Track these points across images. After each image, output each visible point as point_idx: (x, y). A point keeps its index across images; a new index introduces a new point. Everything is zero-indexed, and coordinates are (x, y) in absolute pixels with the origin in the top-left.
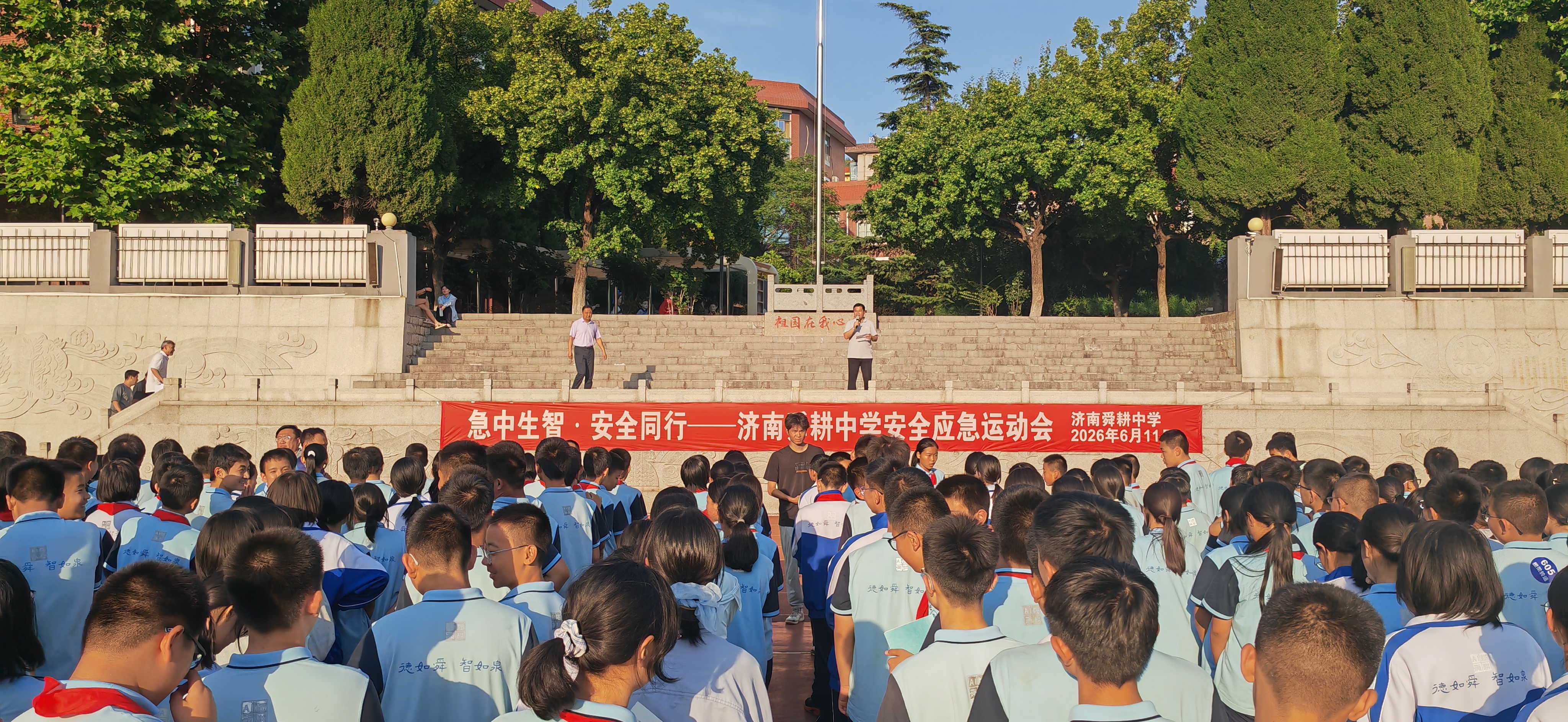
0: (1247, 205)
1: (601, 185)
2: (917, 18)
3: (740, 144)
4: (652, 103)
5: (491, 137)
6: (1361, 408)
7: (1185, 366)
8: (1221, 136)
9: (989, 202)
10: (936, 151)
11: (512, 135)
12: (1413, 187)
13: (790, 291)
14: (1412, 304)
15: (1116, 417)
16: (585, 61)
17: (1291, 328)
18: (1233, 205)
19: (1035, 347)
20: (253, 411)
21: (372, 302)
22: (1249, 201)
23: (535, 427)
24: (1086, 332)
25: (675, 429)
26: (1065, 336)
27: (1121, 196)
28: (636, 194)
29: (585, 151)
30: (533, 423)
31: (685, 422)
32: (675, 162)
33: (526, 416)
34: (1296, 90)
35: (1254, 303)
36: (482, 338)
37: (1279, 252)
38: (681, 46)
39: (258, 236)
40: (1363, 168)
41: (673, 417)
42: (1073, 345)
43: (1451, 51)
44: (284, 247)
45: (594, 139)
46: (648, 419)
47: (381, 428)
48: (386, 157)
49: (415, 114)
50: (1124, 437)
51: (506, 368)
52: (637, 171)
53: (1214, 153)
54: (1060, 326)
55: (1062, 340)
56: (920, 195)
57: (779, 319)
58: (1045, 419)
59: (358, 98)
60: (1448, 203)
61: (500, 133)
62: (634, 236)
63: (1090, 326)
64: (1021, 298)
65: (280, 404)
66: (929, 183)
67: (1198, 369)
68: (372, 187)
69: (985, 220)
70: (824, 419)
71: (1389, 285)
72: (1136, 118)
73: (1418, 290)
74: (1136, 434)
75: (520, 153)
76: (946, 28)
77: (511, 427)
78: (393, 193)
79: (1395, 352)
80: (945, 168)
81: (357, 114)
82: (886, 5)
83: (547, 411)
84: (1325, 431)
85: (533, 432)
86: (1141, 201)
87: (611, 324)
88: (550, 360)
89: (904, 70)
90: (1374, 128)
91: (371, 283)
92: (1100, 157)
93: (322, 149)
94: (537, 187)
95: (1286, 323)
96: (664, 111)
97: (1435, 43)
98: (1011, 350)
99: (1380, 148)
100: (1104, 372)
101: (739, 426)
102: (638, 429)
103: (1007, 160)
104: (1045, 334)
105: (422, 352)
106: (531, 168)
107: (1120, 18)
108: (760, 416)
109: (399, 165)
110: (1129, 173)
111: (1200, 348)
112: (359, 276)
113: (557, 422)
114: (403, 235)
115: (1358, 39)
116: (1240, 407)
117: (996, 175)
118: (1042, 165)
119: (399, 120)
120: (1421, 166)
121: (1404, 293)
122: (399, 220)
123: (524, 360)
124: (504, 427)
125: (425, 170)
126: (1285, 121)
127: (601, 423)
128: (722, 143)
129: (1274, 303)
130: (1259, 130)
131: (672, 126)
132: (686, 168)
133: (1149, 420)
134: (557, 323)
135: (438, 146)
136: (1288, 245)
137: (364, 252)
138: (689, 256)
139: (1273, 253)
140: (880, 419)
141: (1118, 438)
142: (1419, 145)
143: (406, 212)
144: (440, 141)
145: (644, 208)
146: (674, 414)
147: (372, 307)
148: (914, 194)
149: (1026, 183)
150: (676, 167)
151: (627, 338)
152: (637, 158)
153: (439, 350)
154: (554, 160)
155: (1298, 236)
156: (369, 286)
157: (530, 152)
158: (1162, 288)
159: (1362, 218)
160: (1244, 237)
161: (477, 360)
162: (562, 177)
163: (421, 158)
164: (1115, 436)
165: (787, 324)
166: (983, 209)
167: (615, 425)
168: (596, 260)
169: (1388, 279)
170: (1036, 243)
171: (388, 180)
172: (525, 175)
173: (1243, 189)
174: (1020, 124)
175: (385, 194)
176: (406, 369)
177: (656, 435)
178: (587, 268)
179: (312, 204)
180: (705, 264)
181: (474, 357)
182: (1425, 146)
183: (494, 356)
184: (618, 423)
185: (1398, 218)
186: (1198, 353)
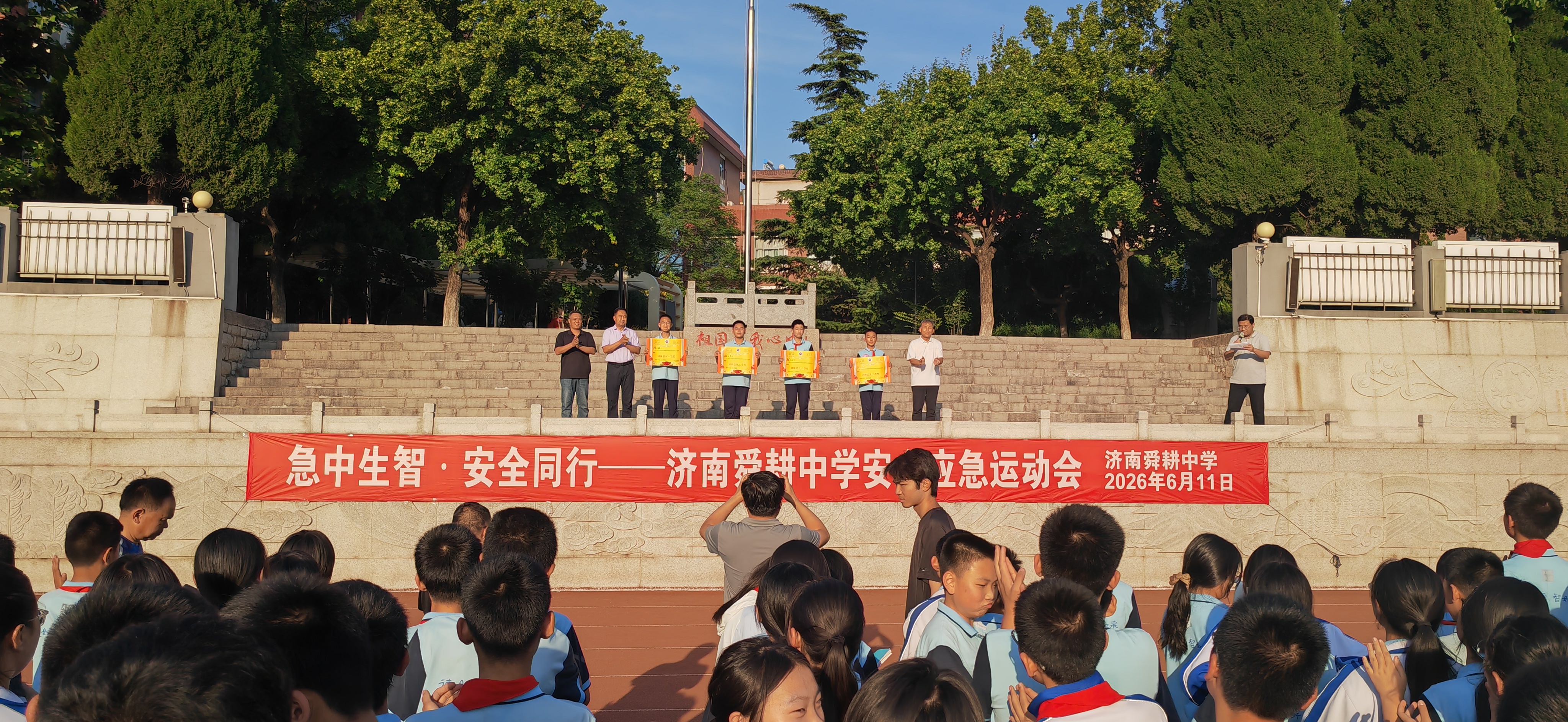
0: (1246, 211)
1: (481, 172)
2: (831, 21)
3: (650, 130)
4: (545, 76)
5: (344, 109)
6: (1461, 447)
7: (1187, 395)
8: (1217, 130)
9: (938, 207)
10: (877, 146)
11: (370, 109)
12: (1434, 195)
13: (714, 300)
14: (1444, 325)
15: (1161, 458)
16: (463, 25)
17: (1310, 352)
18: (1227, 210)
19: (1009, 372)
21: (176, 304)
22: (1248, 205)
23: (383, 470)
24: (1065, 356)
25: (581, 471)
26: (1042, 360)
27: (1093, 200)
28: (524, 186)
29: (462, 131)
30: (380, 464)
31: (595, 463)
32: (572, 147)
33: (371, 454)
34: (1301, 78)
35: (1267, 322)
36: (325, 354)
37: (1296, 262)
38: (580, 13)
39: (24, 217)
40: (1373, 171)
41: (578, 455)
42: (1054, 370)
43: (1474, 38)
44: (59, 232)
45: (473, 116)
46: (543, 459)
48: (202, 123)
49: (242, 70)
50: (1172, 484)
51: (353, 392)
52: (527, 158)
53: (1207, 149)
54: (1033, 348)
55: (1039, 364)
56: (857, 198)
57: (702, 335)
59: (166, 45)
60: (1470, 212)
61: (356, 105)
62: (520, 238)
63: (1069, 348)
64: (963, 322)
66: (867, 185)
68: (184, 161)
69: (932, 229)
70: (783, 459)
71: (1414, 303)
72: (1109, 112)
73: (1449, 310)
74: (1187, 479)
75: (381, 132)
76: (863, 34)
77: (350, 469)
78: (213, 170)
79: (1427, 381)
80: (888, 166)
81: (165, 66)
82: (799, 6)
83: (401, 447)
84: (1418, 476)
85: (380, 476)
86: (1118, 206)
87: (492, 339)
88: (411, 383)
89: (817, 77)
90: (1386, 125)
91: (175, 280)
92: (1067, 156)
93: (116, 108)
94: (402, 175)
95: (1304, 345)
96: (560, 86)
97: (1457, 27)
98: (982, 376)
99: (1396, 148)
100: (1094, 403)
101: (669, 468)
102: (529, 473)
103: (962, 157)
104: (1018, 357)
105: (244, 370)
106: (394, 149)
107: (1079, 7)
108: (698, 455)
109: (220, 134)
110: (1103, 174)
112: (160, 270)
113: (415, 463)
114: (220, 220)
115: (1365, 24)
116: (1314, 445)
117: (948, 174)
118: (1001, 164)
119: (222, 77)
120: (1441, 168)
121: (1432, 312)
122: (216, 202)
123: (378, 382)
124: (339, 469)
125: (256, 143)
126: (1289, 114)
127: (477, 464)
128: (629, 128)
129: (1290, 322)
130: (1260, 123)
131: (570, 104)
132: (586, 155)
133: (1203, 461)
134: (422, 337)
135: (273, 113)
136: (1302, 254)
137: (167, 240)
138: (584, 267)
139: (1288, 263)
140: (858, 459)
141: (1164, 485)
142: (1439, 145)
143: (228, 193)
144: (275, 107)
145: (533, 202)
146: (580, 451)
147: (176, 311)
148: (850, 198)
149: (981, 186)
150: (573, 153)
151: (511, 356)
152: (526, 141)
153: (266, 369)
154: (424, 140)
155: (1313, 244)
156: (173, 285)
157: (394, 130)
158: (1124, 311)
159: (1370, 228)
160: (1251, 245)
161: (315, 381)
162: (432, 161)
163: (250, 127)
164: (1160, 482)
165: (711, 341)
166: (930, 215)
167: (497, 466)
168: (473, 269)
169: (1413, 296)
170: (986, 258)
171: (205, 154)
172: (387, 159)
173: (1241, 191)
174: (974, 117)
175: (201, 169)
176: (220, 392)
177: (554, 480)
178: (462, 280)
179: (103, 180)
180: (603, 277)
181: (312, 378)
182: (1446, 146)
183: (339, 377)
184: (501, 464)
185: (1413, 229)
186: (1198, 382)
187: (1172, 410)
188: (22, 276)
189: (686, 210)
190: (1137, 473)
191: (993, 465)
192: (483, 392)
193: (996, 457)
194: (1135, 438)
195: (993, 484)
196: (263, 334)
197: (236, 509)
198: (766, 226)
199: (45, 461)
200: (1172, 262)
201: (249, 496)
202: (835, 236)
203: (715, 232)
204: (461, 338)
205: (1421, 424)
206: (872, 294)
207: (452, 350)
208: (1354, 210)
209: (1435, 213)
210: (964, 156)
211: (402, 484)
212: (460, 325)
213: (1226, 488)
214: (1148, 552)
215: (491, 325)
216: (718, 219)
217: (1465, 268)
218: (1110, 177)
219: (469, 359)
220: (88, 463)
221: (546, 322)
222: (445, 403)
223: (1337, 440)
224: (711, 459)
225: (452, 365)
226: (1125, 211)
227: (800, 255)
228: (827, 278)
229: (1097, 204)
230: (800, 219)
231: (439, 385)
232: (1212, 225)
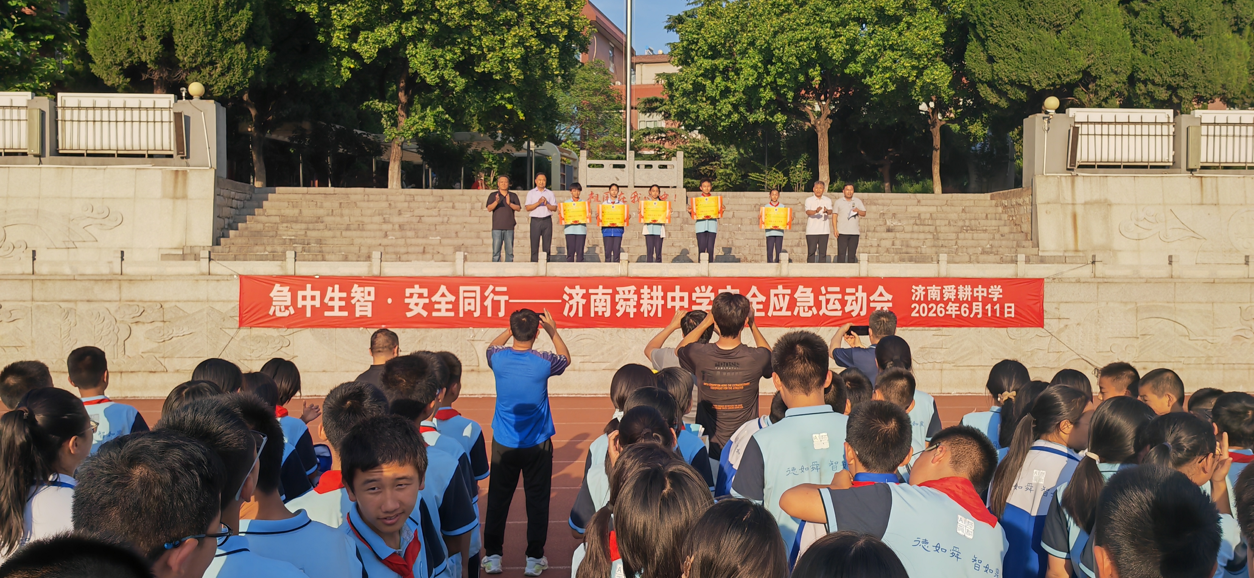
0: (1037, 87)
1: (414, 63)
3: (549, 26)
5: (304, 14)
6: (1203, 281)
7: (984, 239)
8: (1014, 20)
9: (784, 86)
10: (735, 37)
11: (325, 13)
12: (1195, 72)
13: (602, 166)
14: (1198, 180)
15: (957, 291)
17: (1086, 203)
18: (1021, 87)
20: (27, 286)
21: (180, 174)
22: (1038, 82)
23: (343, 303)
24: (886, 208)
25: (496, 305)
27: (911, 79)
28: (449, 73)
29: (398, 30)
30: (341, 299)
31: (506, 298)
32: (486, 41)
33: (333, 291)
35: (1051, 179)
36: (296, 211)
37: (1076, 130)
39: (59, 105)
40: (1144, 52)
41: (494, 292)
42: (876, 220)
44: (87, 116)
45: (407, 17)
46: (467, 295)
47: (173, 304)
48: (194, 28)
50: (965, 312)
51: (319, 242)
52: (450, 51)
53: (1005, 36)
56: (718, 79)
57: (592, 194)
58: (884, 293)
60: (1223, 86)
61: (313, 10)
62: (447, 116)
63: (888, 202)
64: (804, 180)
65: (58, 277)
66: (726, 69)
67: (996, 243)
68: (181, 58)
69: (779, 104)
70: (654, 294)
71: (1174, 162)
72: (925, 5)
73: (1203, 168)
74: (977, 307)
75: (334, 32)
77: (317, 303)
78: (203, 65)
79: (1182, 226)
80: (744, 53)
83: (356, 286)
84: (1166, 305)
85: (341, 309)
86: (931, 83)
87: (426, 199)
88: (364, 234)
90: (1157, 14)
91: (178, 154)
92: (890, 43)
93: (126, 16)
94: (352, 66)
95: (1081, 198)
99: (1164, 33)
100: (907, 246)
101: (564, 302)
102: (455, 306)
103: (804, 45)
105: (235, 225)
106: (345, 46)
108: (587, 291)
109: (208, 36)
110: (919, 58)
111: (994, 222)
112: (166, 146)
113: (367, 298)
114: (211, 105)
116: (1082, 280)
117: (793, 59)
118: (836, 51)
120: (1201, 49)
121: (1188, 170)
122: (207, 91)
123: (338, 233)
124: (309, 303)
125: (236, 42)
126: (1074, 5)
127: (415, 299)
128: (532, 25)
129: (1069, 179)
130: (1050, 13)
131: (484, 6)
132: (497, 48)
133: (990, 294)
134: (371, 197)
135: (249, 18)
136: (1082, 123)
137: (170, 122)
138: (499, 139)
139: (1069, 131)
140: (713, 294)
141: (959, 313)
142: (1200, 30)
143: (216, 83)
144: (251, 13)
145: (456, 87)
146: (494, 289)
147: (180, 178)
148: (713, 79)
149: (819, 68)
150: (487, 46)
151: (442, 212)
152: (449, 37)
153: (252, 223)
154: (368, 37)
155: (1091, 115)
156: (177, 158)
157: (344, 30)
158: (936, 170)
159: (1140, 100)
160: (1040, 116)
161: (290, 233)
162: (376, 55)
163: (231, 30)
164: (956, 311)
165: (599, 199)
166: (778, 93)
167: (430, 301)
168: (411, 141)
169: (1173, 156)
170: (823, 127)
171: (197, 51)
172: (340, 54)
173: (1034, 71)
174: (815, 11)
175: (194, 65)
176: (216, 242)
177: (475, 311)
178: (402, 149)
179: (118, 75)
180: (514, 146)
181: (287, 231)
182: (1205, 31)
183: (308, 229)
184: (434, 299)
185: (1175, 100)
186: (994, 228)
187: (971, 251)
188: (61, 152)
189: (582, 90)
190: (937, 303)
191: (821, 298)
192: (420, 241)
193: (824, 291)
194: (936, 276)
195: (821, 313)
196: (248, 196)
197: (232, 335)
198: (646, 103)
199: (85, 298)
200: (977, 129)
201: (241, 324)
202: (700, 111)
203: (606, 107)
204: (402, 198)
205: (1170, 263)
206: (732, 157)
207: (395, 207)
208: (1127, 85)
209: (1195, 87)
210: (805, 43)
211: (358, 314)
212: (403, 187)
213: (1009, 315)
214: (946, 366)
215: (427, 187)
216: (608, 97)
217: (1217, 133)
218: (925, 59)
219: (408, 215)
220: (118, 299)
221: (470, 184)
222: (390, 249)
223: (1101, 276)
224: (597, 294)
225: (396, 219)
226: (937, 87)
227: (673, 126)
228: (696, 145)
229: (914, 82)
230: (672, 98)
231: (386, 236)
232: (1009, 100)
